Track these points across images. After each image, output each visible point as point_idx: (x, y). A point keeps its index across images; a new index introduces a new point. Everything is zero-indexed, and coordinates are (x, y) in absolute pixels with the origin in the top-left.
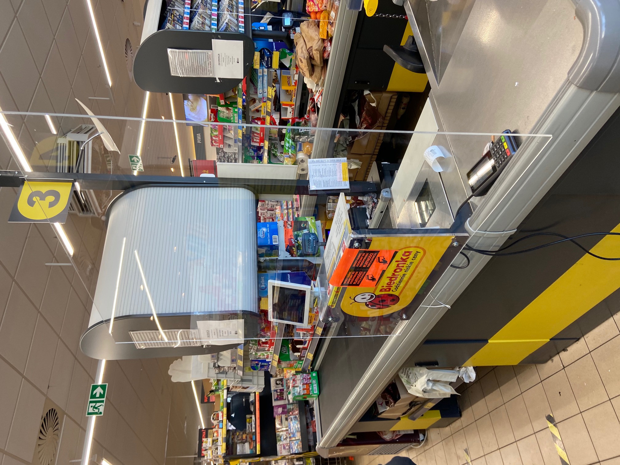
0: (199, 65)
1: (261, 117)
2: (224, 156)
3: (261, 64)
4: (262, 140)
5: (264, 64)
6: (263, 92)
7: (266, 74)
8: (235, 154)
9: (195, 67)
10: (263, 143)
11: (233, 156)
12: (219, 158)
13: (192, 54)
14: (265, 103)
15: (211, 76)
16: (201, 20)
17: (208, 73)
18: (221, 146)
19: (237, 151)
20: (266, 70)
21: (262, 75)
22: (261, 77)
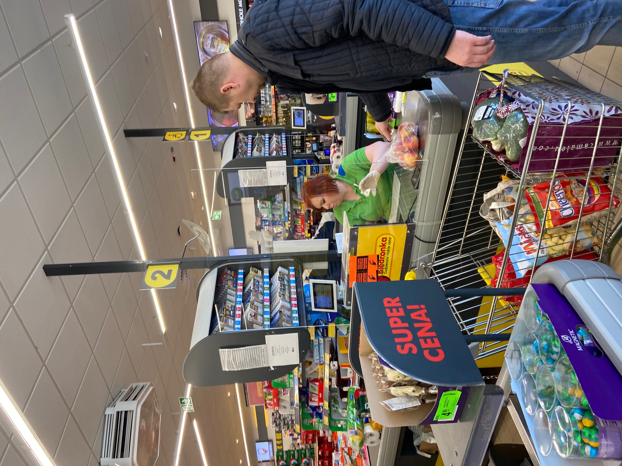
0: (252, 358)
1: (319, 378)
2: (280, 417)
3: (316, 334)
4: (321, 400)
5: (320, 334)
6: (320, 357)
7: (322, 342)
8: (291, 415)
9: (248, 361)
10: (322, 404)
11: (290, 418)
12: (275, 421)
13: (244, 351)
14: (322, 366)
15: (265, 365)
16: (254, 311)
17: (261, 364)
18: (277, 408)
19: (294, 413)
20: (321, 340)
21: (317, 344)
22: (317, 347)
